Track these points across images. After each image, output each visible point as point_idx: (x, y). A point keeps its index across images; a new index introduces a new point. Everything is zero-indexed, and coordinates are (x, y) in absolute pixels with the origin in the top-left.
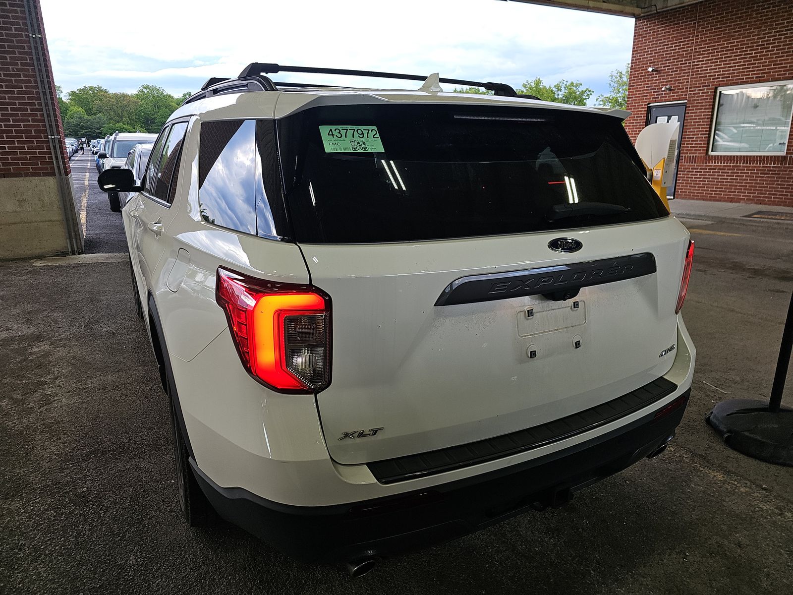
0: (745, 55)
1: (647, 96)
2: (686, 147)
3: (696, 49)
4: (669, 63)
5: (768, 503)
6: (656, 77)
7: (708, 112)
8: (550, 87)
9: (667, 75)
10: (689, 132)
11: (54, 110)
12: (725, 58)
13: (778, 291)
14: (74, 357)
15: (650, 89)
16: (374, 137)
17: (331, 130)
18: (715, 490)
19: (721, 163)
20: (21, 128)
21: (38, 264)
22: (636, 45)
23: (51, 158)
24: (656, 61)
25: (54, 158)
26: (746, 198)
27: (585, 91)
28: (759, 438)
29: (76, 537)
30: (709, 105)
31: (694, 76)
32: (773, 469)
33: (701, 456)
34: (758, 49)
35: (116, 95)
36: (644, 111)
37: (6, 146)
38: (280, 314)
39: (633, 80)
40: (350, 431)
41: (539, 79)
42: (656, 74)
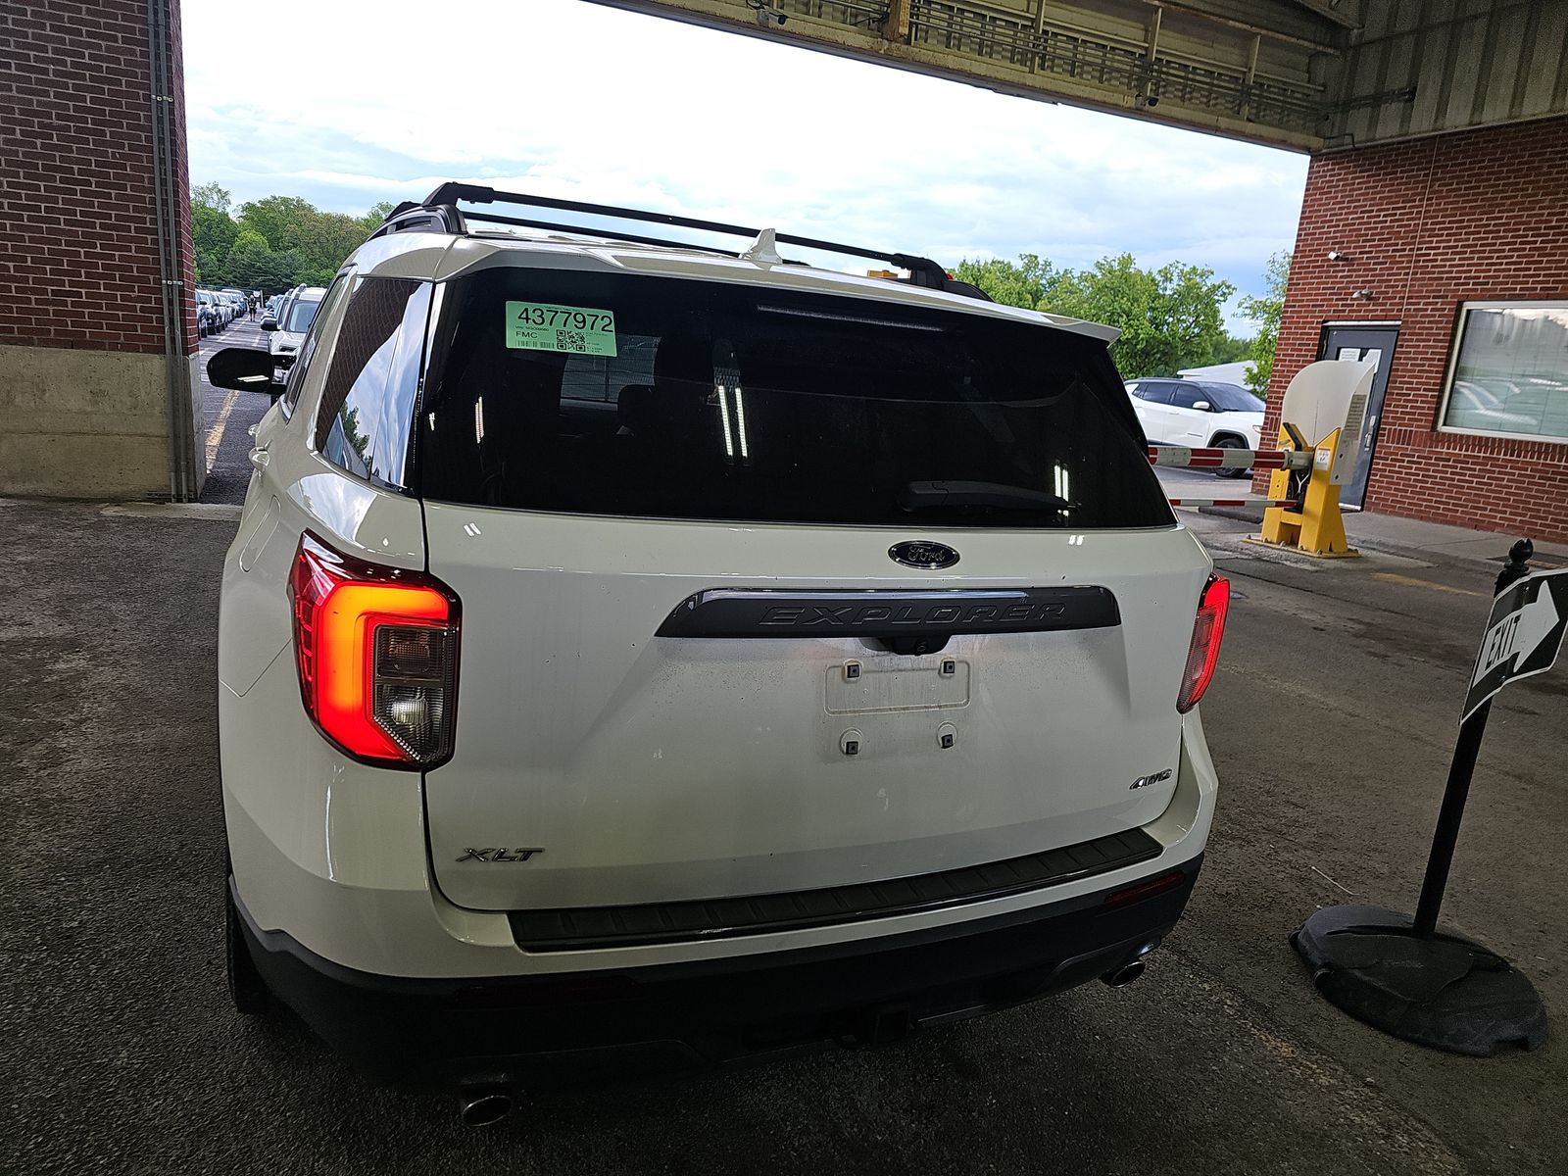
0: (1521, 243)
1: (1323, 305)
2: (1392, 412)
3: (1427, 224)
4: (1370, 246)
5: (1368, 1112)
6: (1344, 271)
7: (1441, 347)
8: (1150, 273)
9: (1365, 270)
10: (1401, 382)
11: (179, 234)
12: (1481, 245)
13: (1522, 711)
14: (126, 687)
15: (1330, 294)
16: (603, 330)
17: (526, 310)
18: (1267, 1073)
19: (1461, 450)
20: (115, 260)
21: (110, 512)
22: (1308, 206)
23: (161, 320)
24: (1346, 240)
25: (166, 321)
26: (1506, 523)
27: (1219, 287)
28: (1380, 984)
29: (35, 1007)
30: (1444, 335)
31: (1418, 276)
32: (1401, 1049)
33: (1260, 1007)
34: (1547, 235)
35: (328, 218)
36: (1314, 334)
37: (83, 291)
38: (372, 619)
39: (1297, 273)
40: (480, 848)
41: (1129, 256)
42: (1343, 266)
